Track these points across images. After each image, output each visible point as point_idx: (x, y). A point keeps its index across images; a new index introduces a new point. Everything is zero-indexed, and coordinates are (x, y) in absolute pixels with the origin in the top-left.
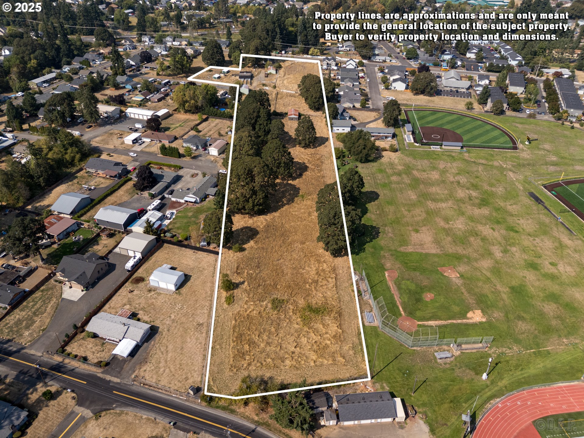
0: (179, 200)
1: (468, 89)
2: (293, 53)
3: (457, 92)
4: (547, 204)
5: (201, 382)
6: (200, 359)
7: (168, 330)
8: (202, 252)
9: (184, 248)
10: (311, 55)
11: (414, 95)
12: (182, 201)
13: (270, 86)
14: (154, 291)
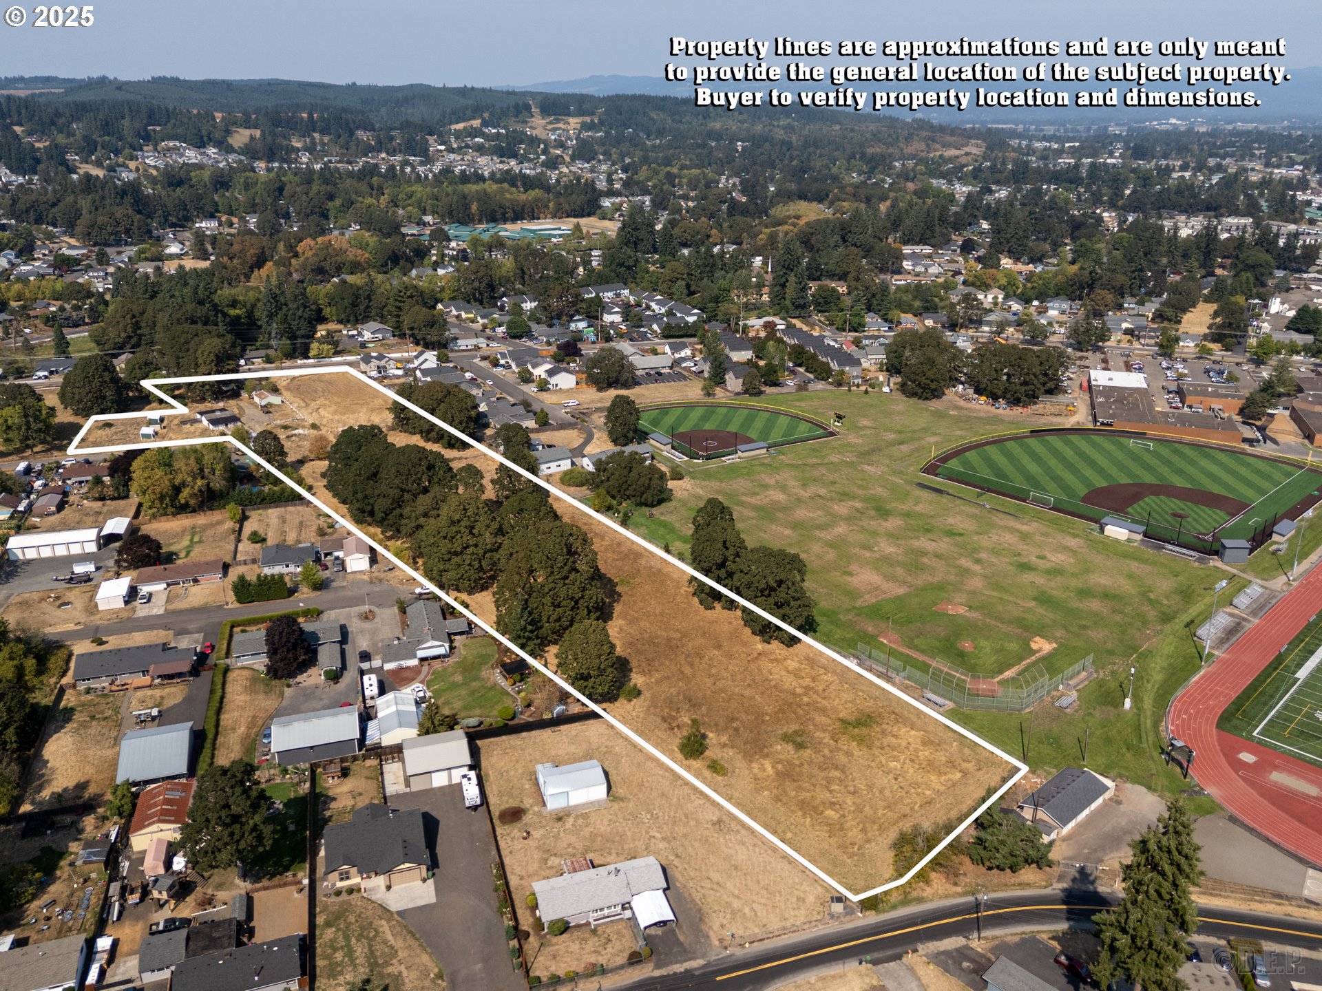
0: (405, 663)
1: (671, 368)
2: (269, 360)
3: (659, 374)
4: (951, 491)
5: (827, 891)
6: (782, 864)
7: (677, 856)
8: (566, 727)
9: (524, 734)
10: (317, 357)
11: (600, 390)
12: (413, 662)
13: (303, 427)
14: (568, 815)
